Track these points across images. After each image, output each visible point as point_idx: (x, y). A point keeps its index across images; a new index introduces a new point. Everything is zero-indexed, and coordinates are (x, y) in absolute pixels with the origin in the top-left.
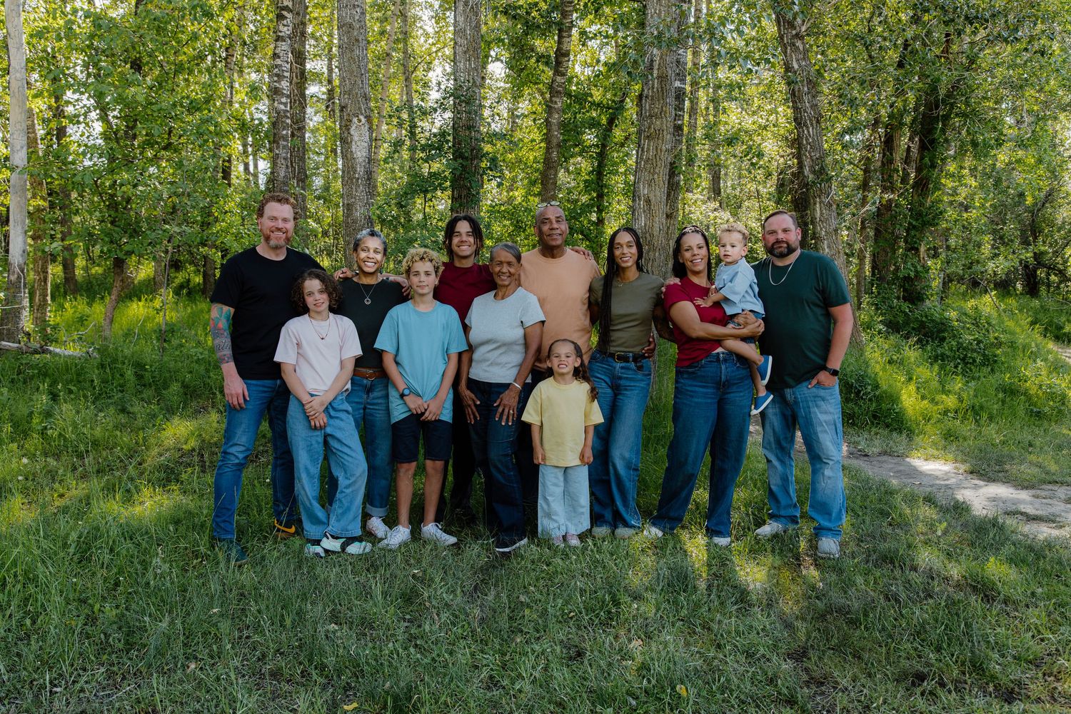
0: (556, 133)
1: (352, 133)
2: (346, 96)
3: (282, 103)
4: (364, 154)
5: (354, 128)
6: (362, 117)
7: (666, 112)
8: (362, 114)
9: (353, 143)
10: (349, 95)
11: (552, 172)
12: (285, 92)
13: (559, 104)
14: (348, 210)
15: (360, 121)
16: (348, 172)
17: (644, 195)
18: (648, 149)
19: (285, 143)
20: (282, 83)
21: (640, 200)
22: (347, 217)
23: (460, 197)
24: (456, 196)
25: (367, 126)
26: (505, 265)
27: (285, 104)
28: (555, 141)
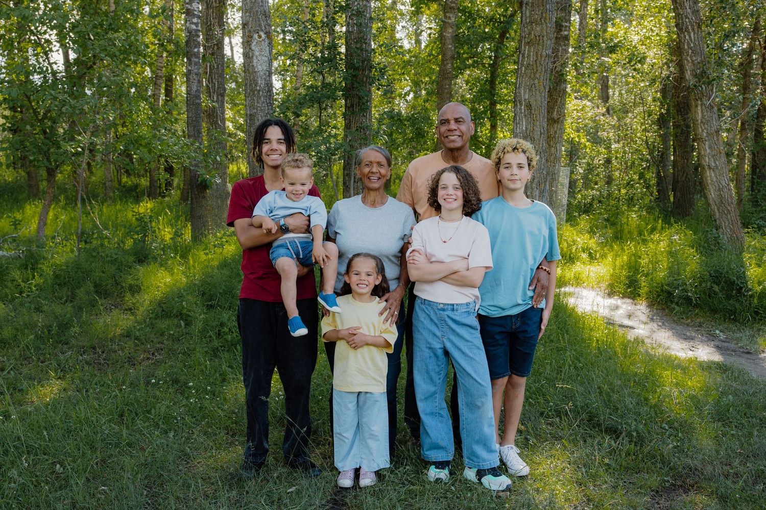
0: (450, 46)
1: (253, 48)
2: (247, 14)
3: (193, 23)
4: (265, 68)
5: (254, 43)
6: (262, 34)
7: (545, 18)
8: (262, 30)
9: (255, 58)
10: (250, 13)
11: (447, 82)
12: (196, 13)
13: (453, 19)
14: (250, 120)
15: (260, 37)
16: (251, 85)
17: (525, 100)
18: (529, 55)
19: (196, 60)
20: (193, 4)
21: (521, 105)
22: (250, 127)
23: (352, 106)
24: (349, 105)
25: (267, 41)
26: (375, 165)
27: (196, 24)
28: (449, 54)
